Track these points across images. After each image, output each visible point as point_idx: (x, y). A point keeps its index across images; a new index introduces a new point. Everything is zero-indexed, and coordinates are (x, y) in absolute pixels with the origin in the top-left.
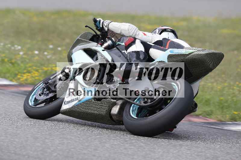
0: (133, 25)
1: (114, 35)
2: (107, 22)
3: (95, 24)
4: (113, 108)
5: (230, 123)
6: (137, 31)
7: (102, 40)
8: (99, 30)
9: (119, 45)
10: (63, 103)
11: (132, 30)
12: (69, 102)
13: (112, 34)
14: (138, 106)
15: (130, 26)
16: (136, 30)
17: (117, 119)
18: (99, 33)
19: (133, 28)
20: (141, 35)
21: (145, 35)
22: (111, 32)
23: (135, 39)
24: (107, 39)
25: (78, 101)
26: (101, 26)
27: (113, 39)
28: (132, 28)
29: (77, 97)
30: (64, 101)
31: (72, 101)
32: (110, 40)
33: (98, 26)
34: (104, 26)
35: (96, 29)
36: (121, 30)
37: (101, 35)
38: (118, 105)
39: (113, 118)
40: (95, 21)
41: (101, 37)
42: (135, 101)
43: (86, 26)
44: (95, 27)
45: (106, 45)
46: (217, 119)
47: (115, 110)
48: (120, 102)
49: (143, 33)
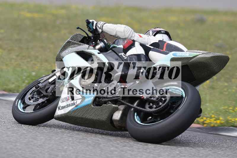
0: (129, 27)
2: (101, 24)
3: (88, 26)
4: (114, 114)
7: (94, 43)
8: (91, 32)
9: (114, 47)
10: (57, 109)
11: (128, 32)
12: (63, 107)
15: (125, 27)
16: (132, 32)
17: (119, 125)
18: (90, 35)
19: (129, 30)
23: (134, 41)
24: (98, 40)
25: (74, 106)
26: (94, 28)
27: (105, 40)
29: (73, 102)
30: (59, 106)
31: (68, 106)
32: (102, 42)
33: (91, 28)
34: (98, 28)
35: (89, 31)
36: (116, 32)
37: (93, 37)
38: (120, 110)
40: (88, 23)
41: (92, 38)
43: (78, 28)
44: (87, 29)
47: (117, 116)
48: (122, 107)
49: (138, 35)
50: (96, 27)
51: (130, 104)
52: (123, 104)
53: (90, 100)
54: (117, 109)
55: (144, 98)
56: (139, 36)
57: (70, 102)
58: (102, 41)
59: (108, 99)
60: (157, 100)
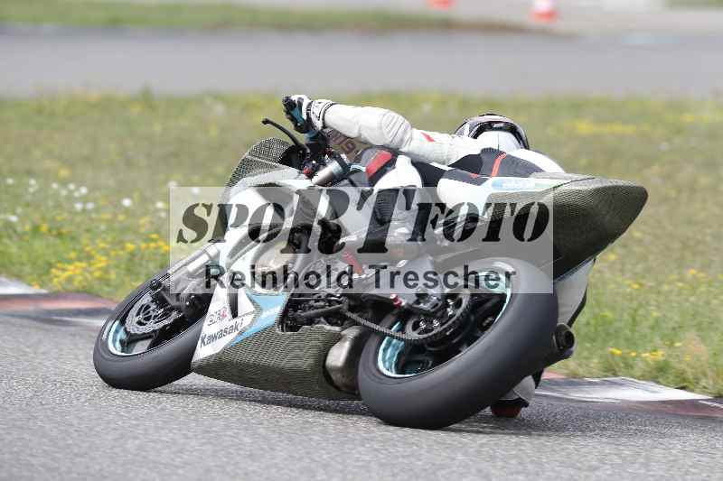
0: (393, 114)
1: (351, 146)
4: (331, 351)
5: (596, 380)
6: (405, 131)
7: (314, 162)
9: (355, 171)
10: (200, 342)
11: (391, 126)
12: (213, 338)
13: (346, 145)
14: (403, 343)
15: (385, 115)
16: (403, 126)
17: (344, 380)
19: (395, 120)
20: (417, 142)
21: (430, 139)
22: (342, 139)
23: (395, 153)
24: (327, 156)
25: (236, 333)
26: (305, 117)
28: (391, 121)
29: (233, 322)
30: (202, 335)
31: (223, 333)
32: (335, 158)
34: (312, 116)
37: (309, 146)
38: (345, 341)
39: (334, 377)
41: (308, 151)
42: (393, 329)
43: (266, 122)
45: (323, 174)
46: (566, 371)
47: (339, 358)
48: (351, 333)
49: (424, 134)
50: (308, 114)
51: (373, 325)
52: (355, 323)
53: (273, 315)
54: (337, 338)
55: (401, 303)
56: (424, 139)
57: (228, 322)
58: (334, 156)
59: (316, 311)
60: (434, 310)
